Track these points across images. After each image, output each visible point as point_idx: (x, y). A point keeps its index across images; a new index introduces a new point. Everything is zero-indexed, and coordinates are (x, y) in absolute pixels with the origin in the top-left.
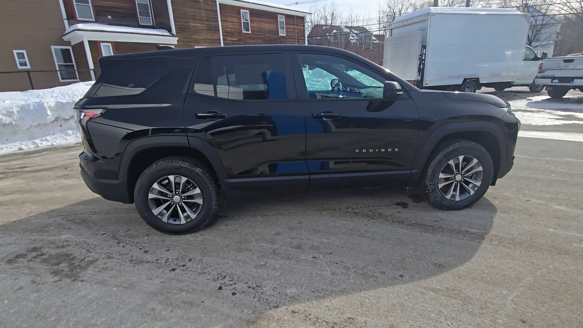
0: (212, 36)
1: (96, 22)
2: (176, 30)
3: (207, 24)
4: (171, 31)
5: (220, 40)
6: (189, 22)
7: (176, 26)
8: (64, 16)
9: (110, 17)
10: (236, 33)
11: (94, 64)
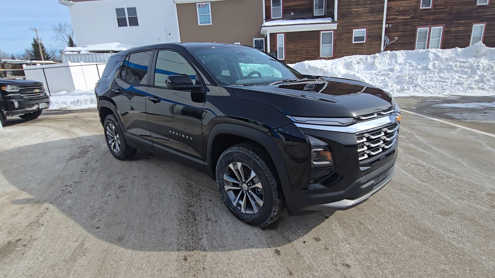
0: (374, 18)
1: (283, 19)
2: (338, 17)
3: (370, 7)
4: (334, 19)
5: (382, 20)
6: (352, 8)
7: (339, 13)
8: (264, 18)
9: (292, 14)
10: (410, 11)
11: (271, 49)
